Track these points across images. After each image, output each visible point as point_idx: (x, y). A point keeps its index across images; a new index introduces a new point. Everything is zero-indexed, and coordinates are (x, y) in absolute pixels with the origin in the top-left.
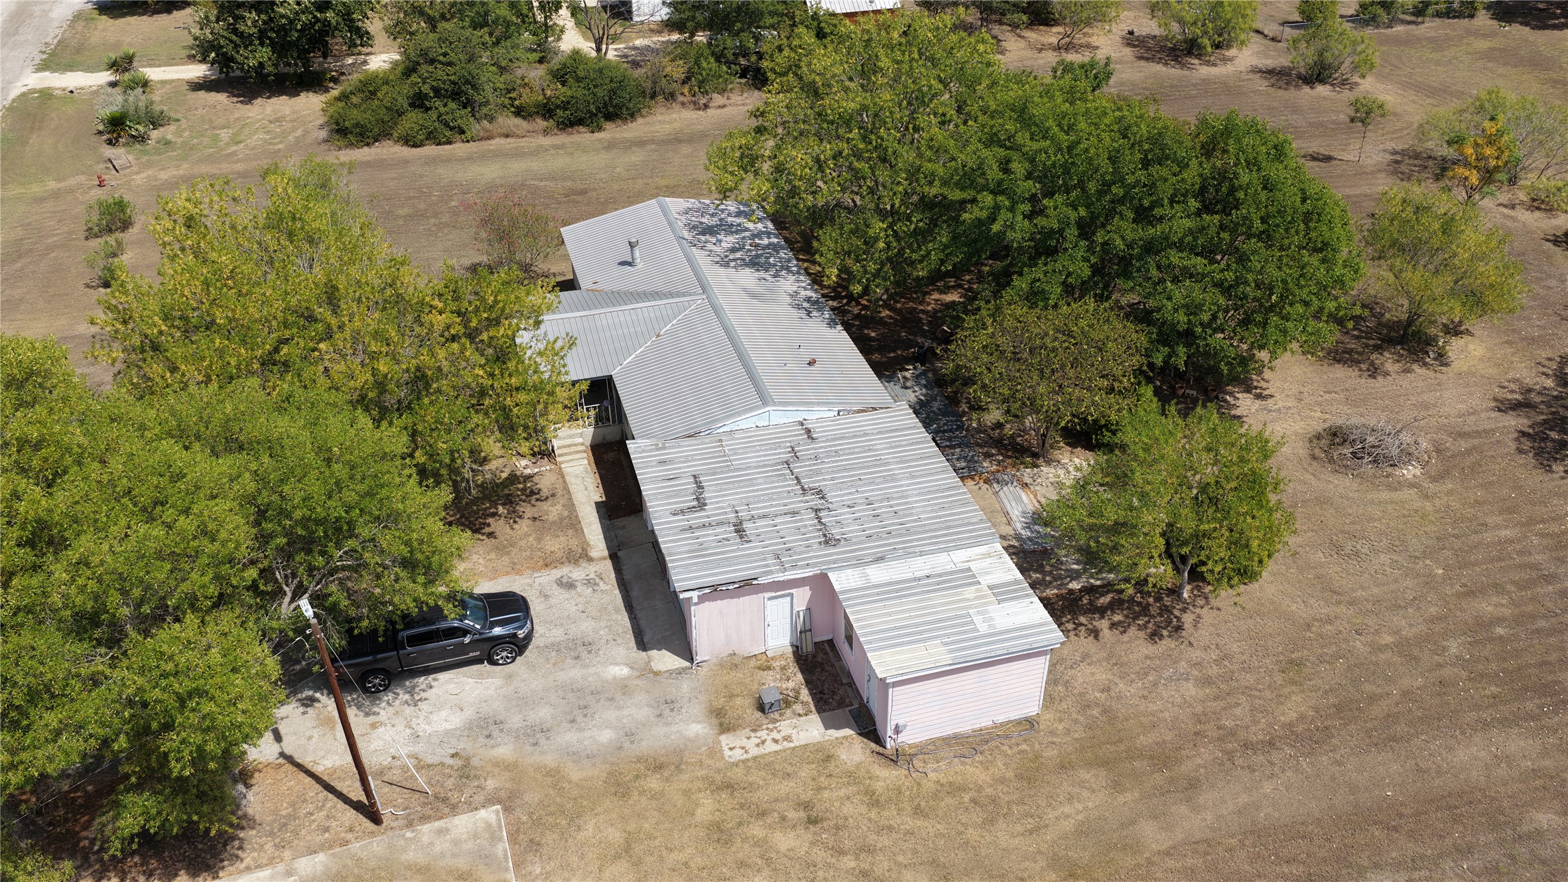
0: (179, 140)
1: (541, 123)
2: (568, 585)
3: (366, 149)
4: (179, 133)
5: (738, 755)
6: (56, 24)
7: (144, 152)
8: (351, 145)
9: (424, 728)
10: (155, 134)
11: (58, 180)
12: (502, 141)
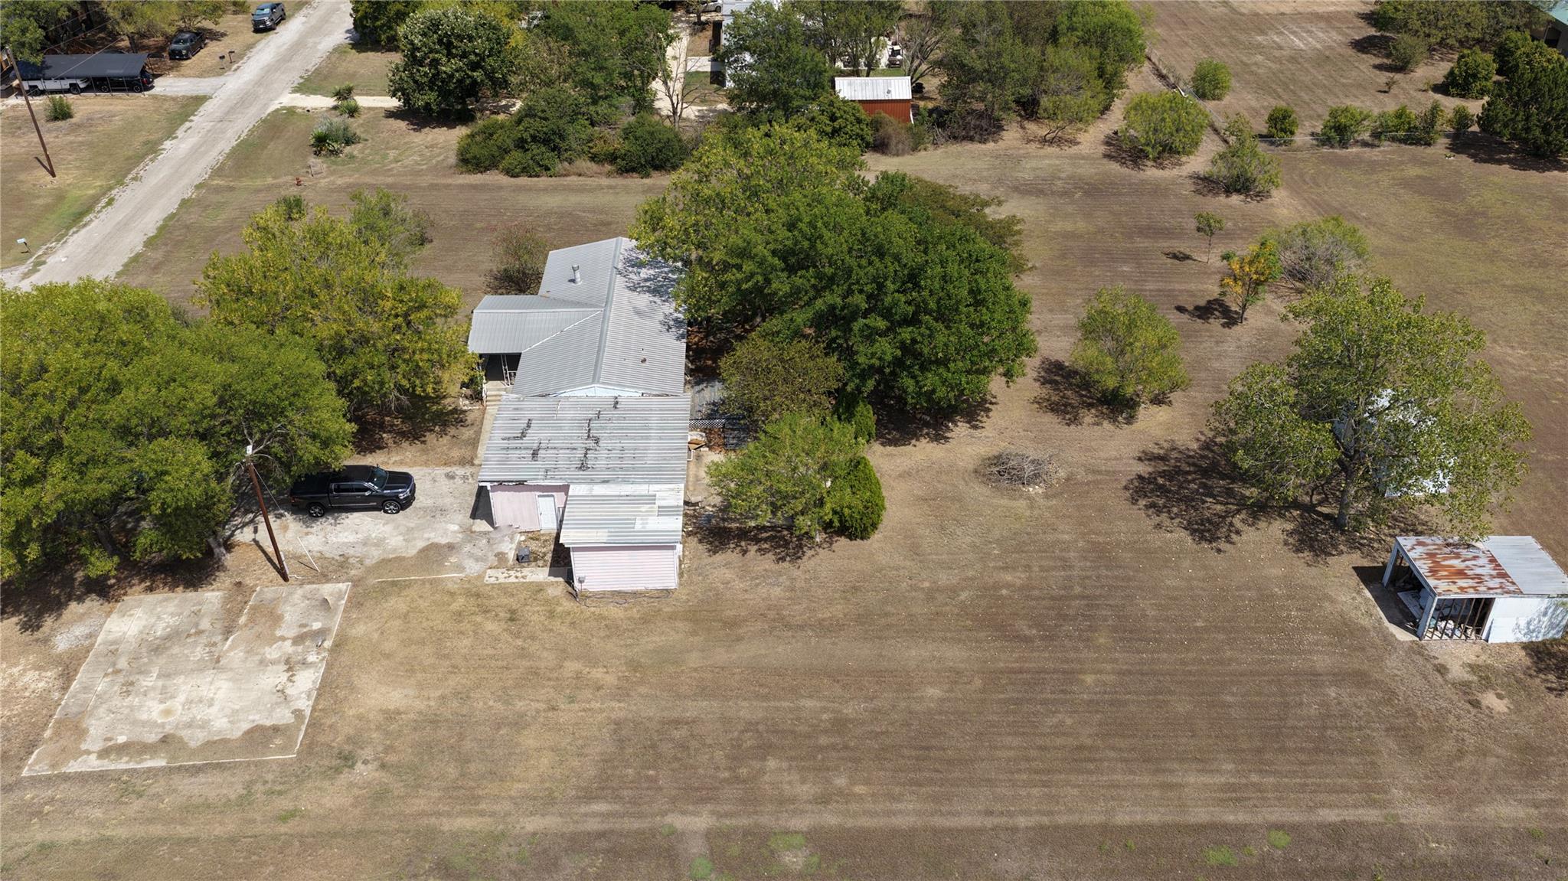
0: (360, 156)
1: (608, 167)
2: (450, 477)
3: (479, 175)
4: (362, 151)
5: (492, 580)
6: (319, 55)
7: (334, 163)
8: (469, 172)
9: (332, 539)
10: (348, 149)
11: (274, 178)
12: (574, 178)
